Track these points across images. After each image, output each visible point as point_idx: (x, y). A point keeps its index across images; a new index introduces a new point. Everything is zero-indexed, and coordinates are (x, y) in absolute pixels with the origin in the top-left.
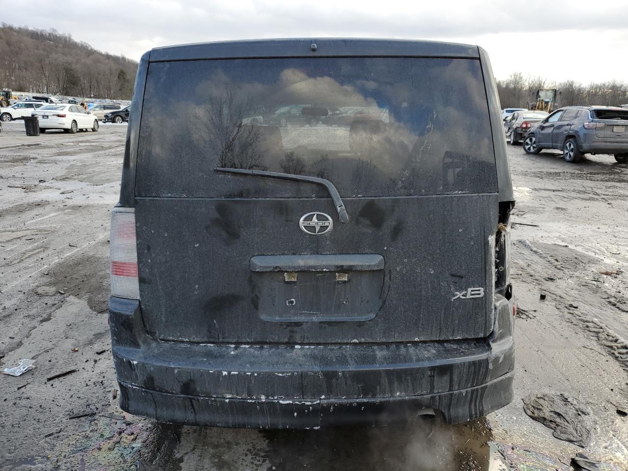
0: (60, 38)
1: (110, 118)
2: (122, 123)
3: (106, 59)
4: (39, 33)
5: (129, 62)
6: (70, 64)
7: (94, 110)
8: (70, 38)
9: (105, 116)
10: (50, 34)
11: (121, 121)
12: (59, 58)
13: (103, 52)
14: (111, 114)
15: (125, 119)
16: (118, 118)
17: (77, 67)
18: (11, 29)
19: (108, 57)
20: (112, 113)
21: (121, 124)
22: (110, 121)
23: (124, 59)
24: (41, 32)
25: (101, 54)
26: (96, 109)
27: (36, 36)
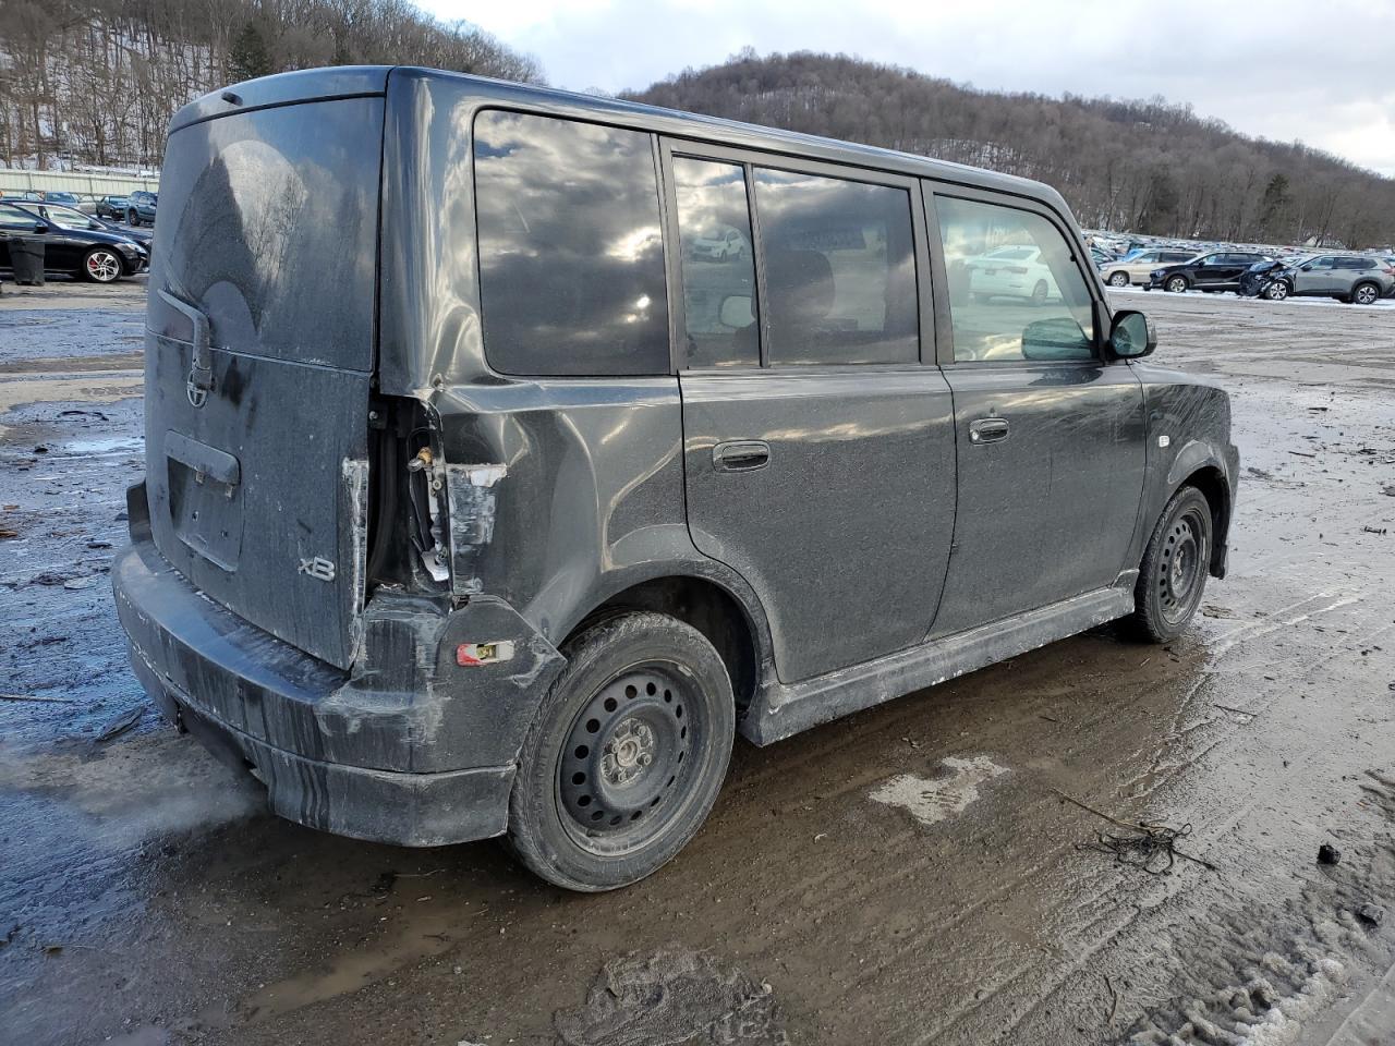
0: (1168, 114)
1: (1159, 280)
2: (1183, 291)
3: (1253, 153)
4: (1128, 108)
5: (1310, 155)
6: (1165, 167)
7: (1138, 263)
8: (1187, 114)
9: (1152, 276)
10: (1148, 107)
11: (1182, 288)
12: (1149, 156)
13: (1253, 137)
14: (1164, 272)
15: (1193, 283)
16: (1176, 281)
17: (1178, 173)
18: (1078, 103)
19: (1261, 147)
20: (1167, 270)
21: (1183, 295)
22: (1159, 288)
23: (1298, 149)
24: (1132, 107)
25: (1244, 142)
26: (1143, 260)
27: (1121, 115)
